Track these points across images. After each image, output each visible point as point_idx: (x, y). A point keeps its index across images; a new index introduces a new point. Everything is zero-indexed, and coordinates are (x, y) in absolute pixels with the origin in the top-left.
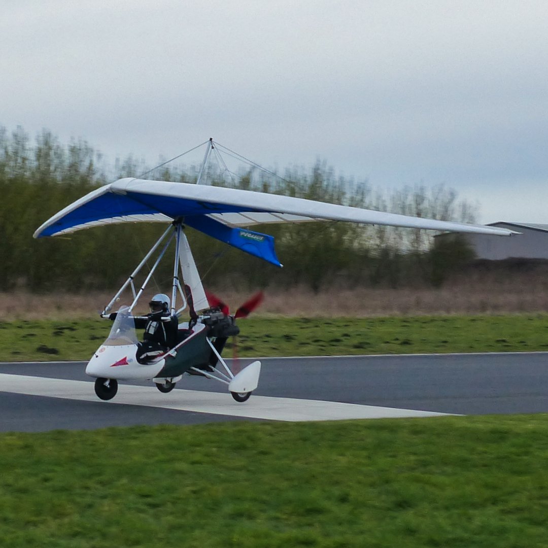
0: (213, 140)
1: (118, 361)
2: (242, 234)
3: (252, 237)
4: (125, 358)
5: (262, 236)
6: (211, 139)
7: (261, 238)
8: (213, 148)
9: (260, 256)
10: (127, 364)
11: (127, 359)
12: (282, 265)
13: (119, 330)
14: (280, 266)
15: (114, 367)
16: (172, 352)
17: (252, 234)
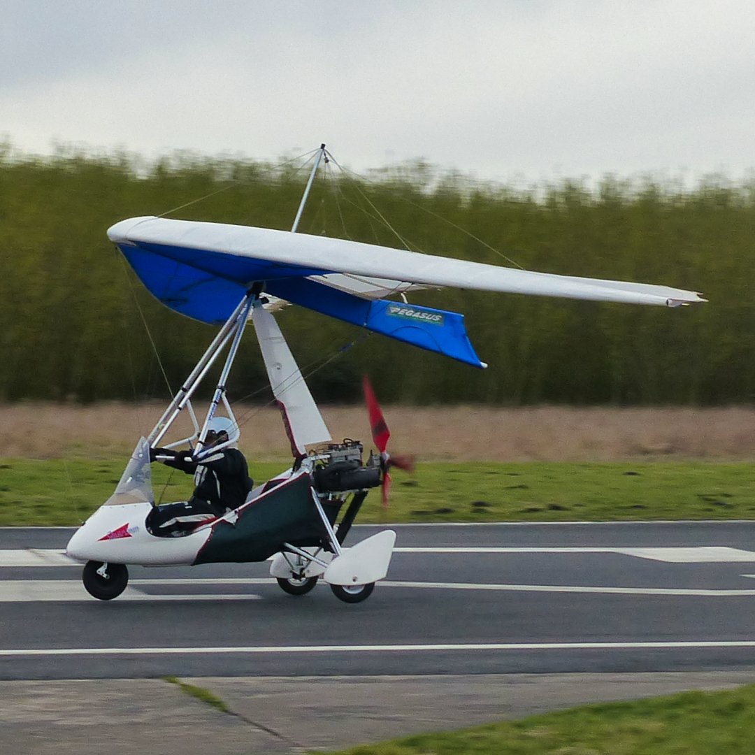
0: (325, 148)
1: (112, 531)
2: (393, 310)
3: (417, 315)
4: (127, 525)
5: (437, 314)
6: (323, 146)
7: (438, 318)
8: (327, 161)
9: (435, 347)
10: (130, 536)
11: (129, 527)
12: (485, 365)
13: (131, 478)
14: (481, 367)
15: (104, 541)
16: (230, 517)
17: (416, 311)
